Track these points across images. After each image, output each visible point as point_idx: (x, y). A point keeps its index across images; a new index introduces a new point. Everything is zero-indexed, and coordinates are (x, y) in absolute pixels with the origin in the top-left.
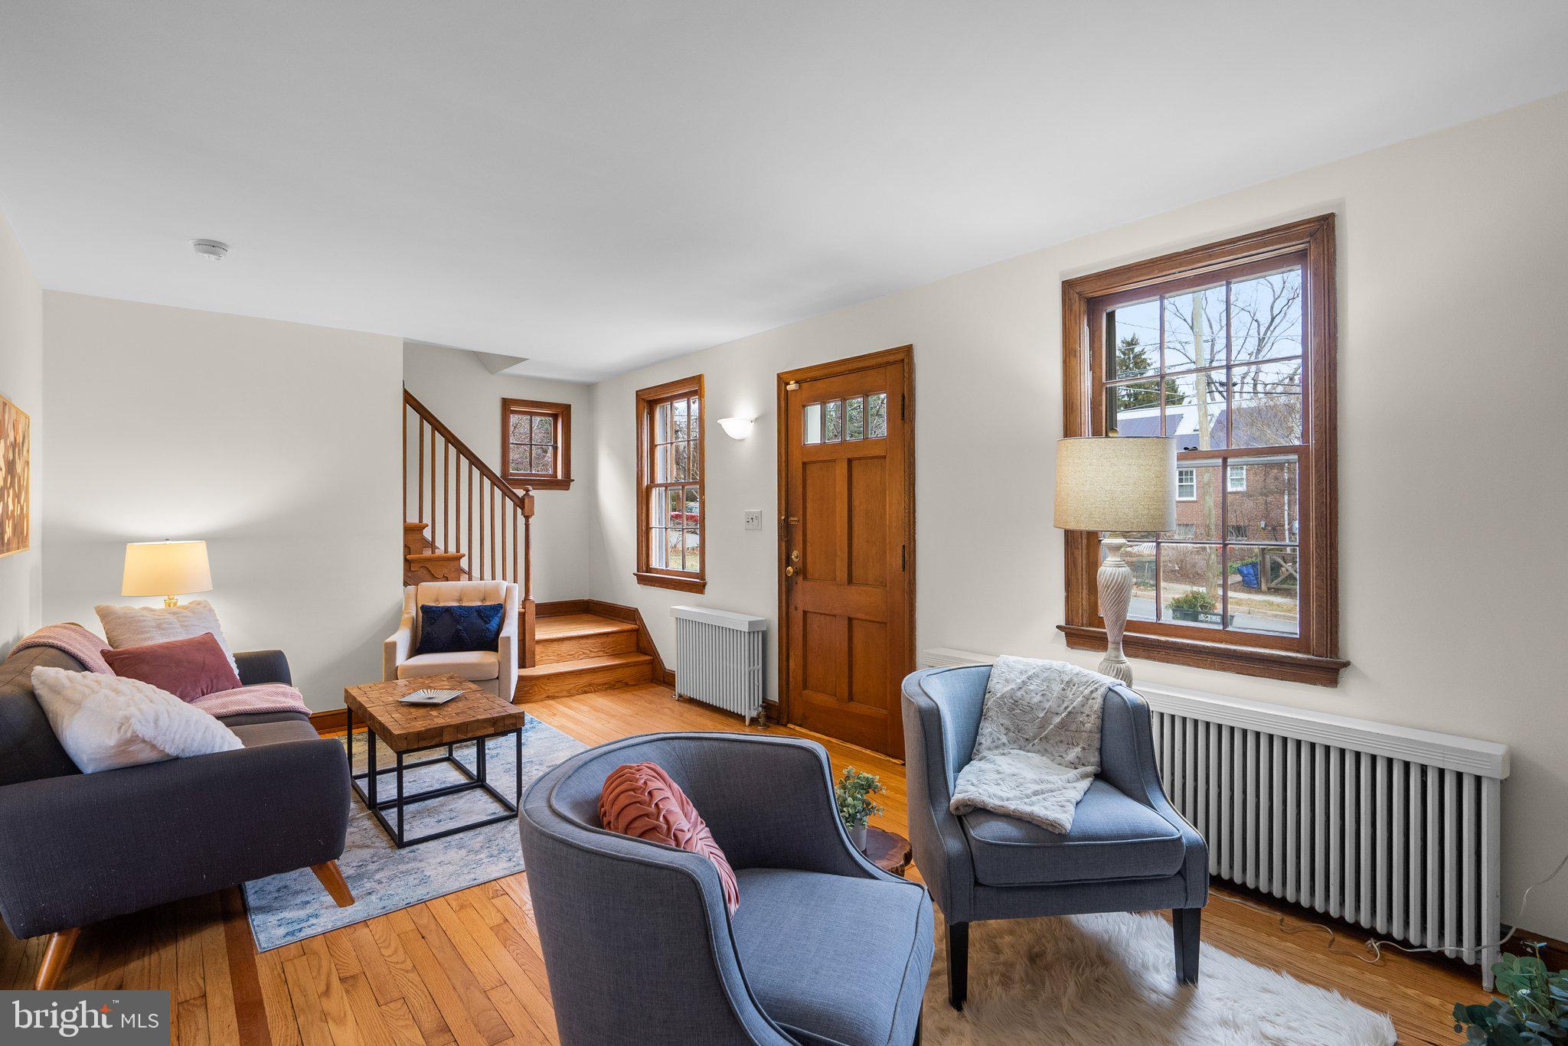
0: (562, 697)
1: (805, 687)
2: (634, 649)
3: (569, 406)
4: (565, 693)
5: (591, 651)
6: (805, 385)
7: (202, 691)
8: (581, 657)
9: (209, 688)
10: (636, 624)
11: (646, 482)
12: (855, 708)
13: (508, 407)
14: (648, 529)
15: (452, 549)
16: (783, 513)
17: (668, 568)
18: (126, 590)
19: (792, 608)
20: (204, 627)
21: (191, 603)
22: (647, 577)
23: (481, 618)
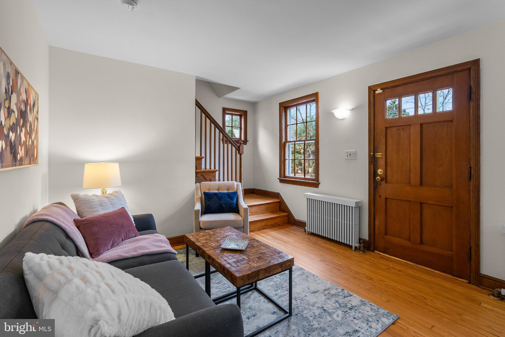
0: (256, 231)
1: (386, 234)
2: (278, 209)
3: (247, 111)
4: (257, 229)
5: (263, 211)
6: (387, 91)
7: (122, 239)
8: (260, 213)
9: (125, 237)
10: (279, 199)
11: (284, 140)
12: (424, 247)
13: (225, 111)
14: (285, 160)
15: (213, 168)
16: (372, 151)
17: (296, 176)
18: (85, 185)
19: (377, 197)
20: (120, 204)
21: (114, 192)
22: (284, 179)
23: (230, 198)
